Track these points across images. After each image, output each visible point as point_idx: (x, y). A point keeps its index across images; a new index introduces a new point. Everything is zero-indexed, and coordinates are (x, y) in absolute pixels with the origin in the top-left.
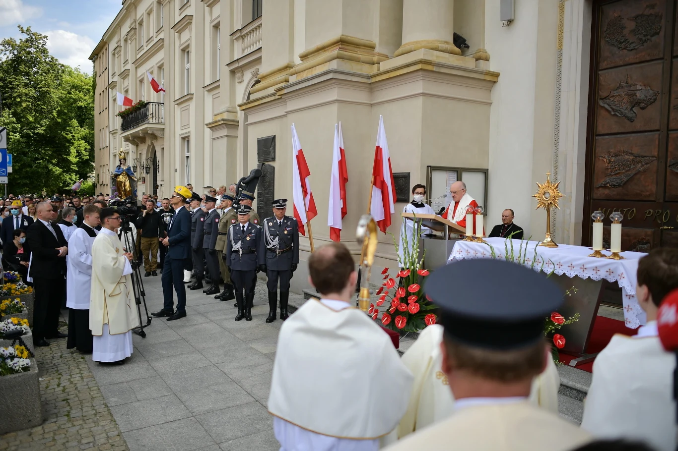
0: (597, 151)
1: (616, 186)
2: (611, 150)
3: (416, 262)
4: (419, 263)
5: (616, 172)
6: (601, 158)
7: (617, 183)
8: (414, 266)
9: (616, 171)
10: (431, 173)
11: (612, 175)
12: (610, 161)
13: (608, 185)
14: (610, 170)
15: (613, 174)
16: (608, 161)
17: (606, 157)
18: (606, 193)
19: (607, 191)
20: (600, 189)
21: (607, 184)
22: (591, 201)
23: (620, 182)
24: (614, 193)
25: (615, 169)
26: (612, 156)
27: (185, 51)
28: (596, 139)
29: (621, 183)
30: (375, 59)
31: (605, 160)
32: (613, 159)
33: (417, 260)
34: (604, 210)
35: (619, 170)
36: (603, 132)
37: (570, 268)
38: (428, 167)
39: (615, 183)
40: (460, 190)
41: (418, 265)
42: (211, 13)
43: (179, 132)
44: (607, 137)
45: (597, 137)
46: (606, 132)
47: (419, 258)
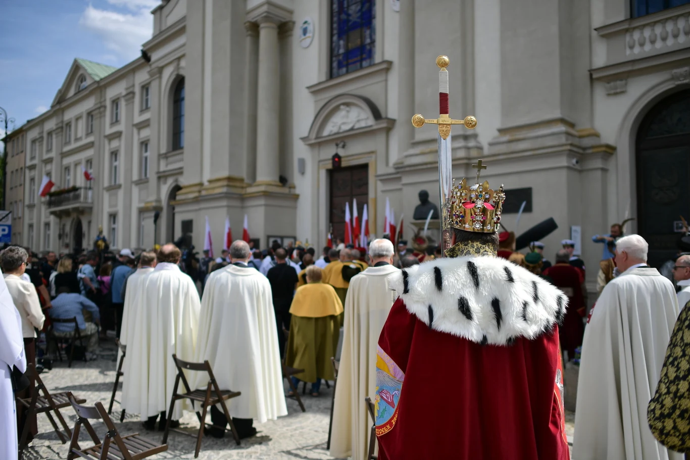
27: (114, 154)
30: (244, 185)
42: (139, 133)
43: (107, 210)
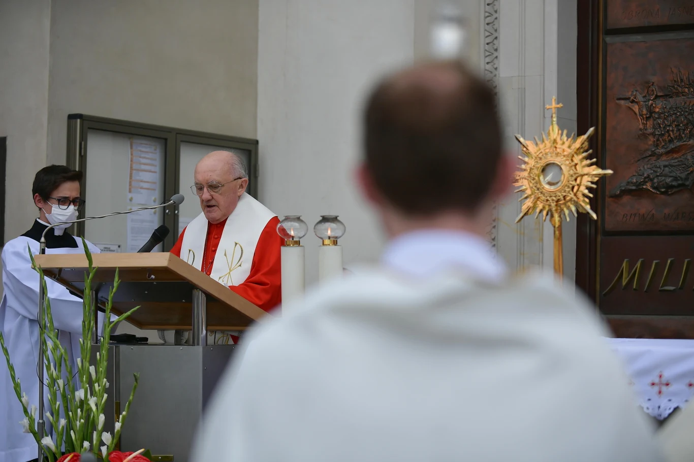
0: (609, 83)
1: (672, 187)
2: (654, 79)
3: (100, 427)
4: (108, 427)
5: (672, 146)
6: (622, 102)
7: (676, 179)
8: (91, 442)
9: (671, 141)
10: (84, 139)
11: (660, 156)
12: (651, 111)
13: (648, 186)
14: (651, 140)
15: (661, 151)
16: (645, 111)
17: (640, 98)
18: (643, 211)
19: (644, 206)
20: (626, 199)
21: (645, 182)
22: (599, 238)
23: (683, 176)
24: (667, 211)
25: (666, 137)
26: (657, 97)
28: (605, 44)
29: (687, 179)
31: (636, 108)
32: (659, 106)
33: (102, 418)
34: (639, 264)
35: (680, 138)
36: (625, 23)
37: (656, 389)
38: (72, 117)
39: (668, 180)
40: (232, 177)
41: (107, 437)
44: (638, 38)
45: (609, 39)
46: (635, 22)
47: (112, 409)
